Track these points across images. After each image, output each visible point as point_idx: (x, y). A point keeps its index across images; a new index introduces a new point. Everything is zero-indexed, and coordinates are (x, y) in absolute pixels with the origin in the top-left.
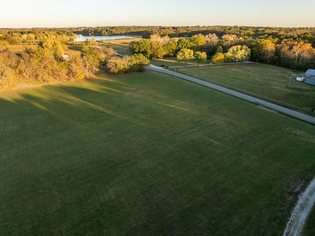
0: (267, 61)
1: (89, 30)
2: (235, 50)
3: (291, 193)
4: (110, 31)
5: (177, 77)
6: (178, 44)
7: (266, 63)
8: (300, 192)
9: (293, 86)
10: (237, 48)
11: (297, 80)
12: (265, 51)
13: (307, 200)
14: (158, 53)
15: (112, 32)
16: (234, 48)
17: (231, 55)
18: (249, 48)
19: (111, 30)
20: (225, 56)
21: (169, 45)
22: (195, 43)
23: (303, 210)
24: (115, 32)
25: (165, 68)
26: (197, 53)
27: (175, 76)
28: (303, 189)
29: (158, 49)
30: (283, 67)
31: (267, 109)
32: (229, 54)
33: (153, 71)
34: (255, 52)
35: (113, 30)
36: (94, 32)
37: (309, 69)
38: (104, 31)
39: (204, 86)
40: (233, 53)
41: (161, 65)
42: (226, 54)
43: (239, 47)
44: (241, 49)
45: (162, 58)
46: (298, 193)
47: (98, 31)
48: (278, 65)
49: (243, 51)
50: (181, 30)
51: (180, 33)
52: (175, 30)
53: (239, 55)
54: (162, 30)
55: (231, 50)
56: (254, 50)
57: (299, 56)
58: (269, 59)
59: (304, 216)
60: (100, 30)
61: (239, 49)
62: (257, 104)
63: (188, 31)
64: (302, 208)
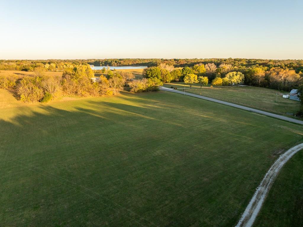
0: (258, 84)
1: (100, 62)
2: (231, 75)
3: (275, 154)
4: (118, 62)
5: (185, 95)
6: (183, 72)
7: (258, 86)
8: (281, 154)
9: (280, 101)
10: (233, 74)
11: (283, 97)
12: (256, 76)
13: (285, 157)
14: (167, 78)
15: (120, 63)
16: (231, 74)
17: (228, 79)
18: (243, 74)
19: (120, 61)
20: (223, 80)
21: (175, 72)
22: (197, 71)
23: (282, 161)
25: (175, 89)
26: (201, 77)
27: (184, 95)
28: (283, 153)
29: (167, 75)
30: (272, 89)
31: (259, 115)
32: (226, 79)
33: (164, 91)
34: (248, 77)
35: (122, 62)
36: (105, 63)
37: (293, 89)
38: (113, 63)
39: (208, 101)
40: (230, 78)
41: (170, 87)
42: (224, 78)
43: (235, 73)
44: (236, 75)
45: (169, 82)
46: (280, 154)
47: (108, 62)
48: (267, 88)
49: (238, 76)
50: (181, 61)
51: (181, 64)
52: (177, 62)
53: (234, 79)
54: (165, 61)
55: (228, 75)
56: (247, 76)
57: (285, 80)
58: (260, 83)
59: (282, 163)
60: (110, 62)
61: (235, 75)
62: (251, 111)
63: (188, 62)
64: (282, 160)
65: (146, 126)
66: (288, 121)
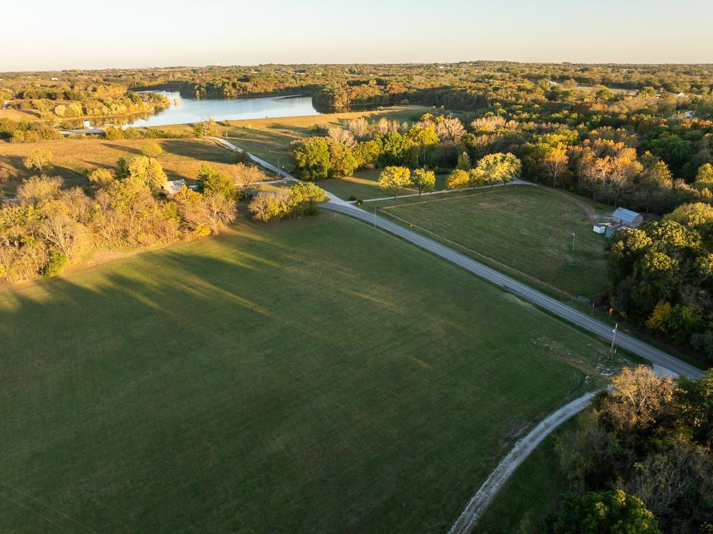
0: (552, 182)
1: (194, 84)
2: (491, 162)
3: (507, 439)
4: (241, 87)
5: (377, 227)
6: (384, 145)
8: (520, 438)
9: (581, 248)
10: (495, 158)
11: (594, 230)
12: (549, 162)
13: (525, 447)
14: (344, 166)
15: (245, 89)
16: (490, 158)
17: (482, 172)
18: (517, 158)
19: (244, 84)
20: (471, 176)
21: (366, 148)
22: (418, 140)
23: (514, 459)
24: (252, 89)
25: (356, 205)
26: (418, 172)
27: (373, 225)
28: (525, 435)
29: (343, 158)
30: (582, 195)
31: (519, 301)
32: (479, 172)
33: (333, 211)
34: (530, 165)
35: (249, 85)
36: (207, 88)
37: (620, 208)
38: (228, 88)
39: (423, 249)
40: (487, 169)
41: (349, 197)
42: (473, 171)
43: (499, 156)
44: (502, 161)
45: (351, 174)
46: (517, 439)
47: (215, 87)
48: (571, 191)
49: (507, 163)
50: (394, 87)
51: (394, 95)
52: (382, 87)
53: (497, 174)
54: (354, 88)
55: (483, 162)
56: (529, 161)
57: (608, 179)
58: (557, 178)
59: (514, 466)
60: (220, 85)
61: (499, 160)
62: (505, 290)
63: (409, 88)
65: (268, 352)
66: (573, 325)
